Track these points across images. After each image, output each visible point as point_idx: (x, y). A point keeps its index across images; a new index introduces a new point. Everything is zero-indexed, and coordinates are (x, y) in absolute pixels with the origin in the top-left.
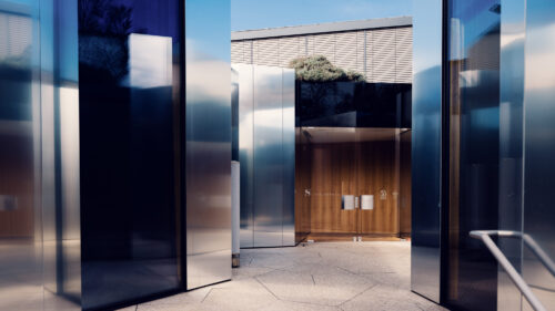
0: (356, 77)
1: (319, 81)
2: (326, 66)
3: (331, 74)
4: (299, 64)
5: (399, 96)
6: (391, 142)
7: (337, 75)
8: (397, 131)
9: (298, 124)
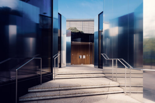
0: (82, 32)
1: (75, 33)
2: (76, 30)
3: (77, 31)
4: (71, 29)
5: (90, 36)
6: (88, 45)
7: (78, 31)
8: (90, 43)
9: (72, 41)
